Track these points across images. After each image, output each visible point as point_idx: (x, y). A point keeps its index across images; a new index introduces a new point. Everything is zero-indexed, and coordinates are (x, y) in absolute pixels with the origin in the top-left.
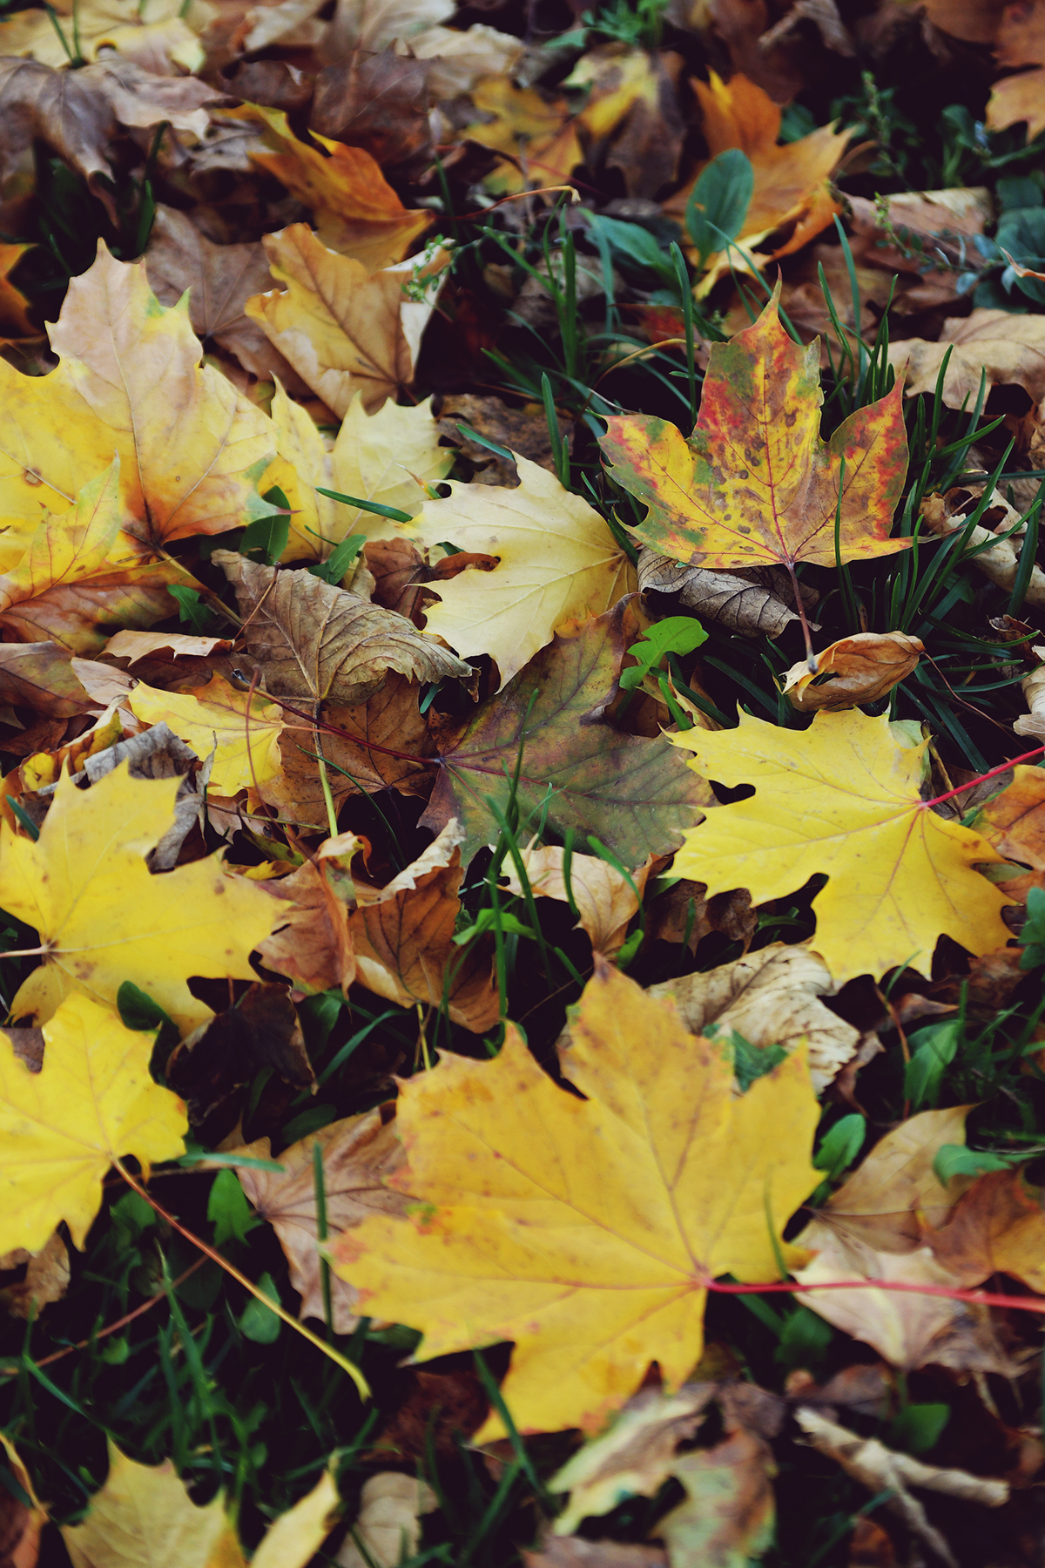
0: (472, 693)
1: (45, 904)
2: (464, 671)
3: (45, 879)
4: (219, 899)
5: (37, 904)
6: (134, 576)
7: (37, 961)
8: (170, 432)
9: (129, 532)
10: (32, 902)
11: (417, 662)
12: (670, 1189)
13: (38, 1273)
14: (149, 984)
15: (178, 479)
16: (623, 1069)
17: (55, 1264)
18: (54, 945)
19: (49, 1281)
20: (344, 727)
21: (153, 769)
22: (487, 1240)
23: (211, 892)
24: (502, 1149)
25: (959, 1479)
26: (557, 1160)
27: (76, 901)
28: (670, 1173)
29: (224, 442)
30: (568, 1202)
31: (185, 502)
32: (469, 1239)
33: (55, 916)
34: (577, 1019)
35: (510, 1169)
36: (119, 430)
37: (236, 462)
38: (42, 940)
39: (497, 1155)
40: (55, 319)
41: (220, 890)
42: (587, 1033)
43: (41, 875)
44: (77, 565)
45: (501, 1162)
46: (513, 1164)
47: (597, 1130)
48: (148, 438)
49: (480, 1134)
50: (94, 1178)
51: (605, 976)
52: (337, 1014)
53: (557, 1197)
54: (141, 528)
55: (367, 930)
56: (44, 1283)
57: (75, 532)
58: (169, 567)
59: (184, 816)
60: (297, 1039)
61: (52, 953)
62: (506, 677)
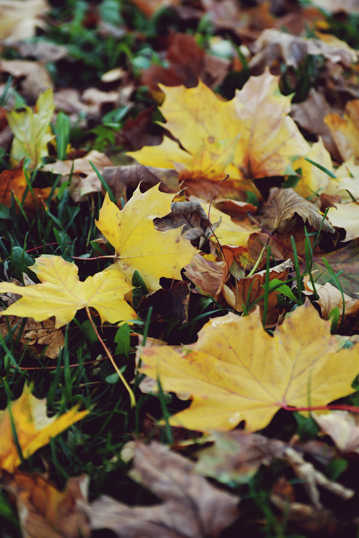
0: (334, 242)
1: (117, 235)
2: (332, 230)
3: (120, 225)
4: (176, 244)
5: (114, 234)
6: (236, 185)
7: (112, 261)
8: (266, 135)
9: (241, 170)
10: (112, 232)
11: (310, 216)
12: (292, 378)
13: (51, 349)
14: (146, 276)
15: (263, 153)
16: (298, 338)
17: (58, 348)
18: (118, 255)
19: (53, 353)
20: (282, 242)
21: (191, 220)
22: (206, 367)
23: (174, 241)
24: (233, 346)
25: (337, 487)
26: (252, 355)
27: (128, 236)
28: (295, 374)
29: (284, 144)
30: (249, 370)
31: (263, 162)
32: (200, 365)
33: (120, 242)
34: (289, 317)
35: (232, 353)
36: (246, 129)
37: (287, 152)
38: (116, 253)
39: (230, 348)
40: (240, 88)
41: (178, 241)
42: (290, 323)
43: (118, 222)
44: (212, 169)
45: (230, 350)
46: (234, 352)
47: (272, 348)
48: (256, 135)
49: (227, 339)
50: (75, 309)
51: (306, 306)
52: (209, 304)
53: (245, 367)
54: (246, 171)
55: (243, 292)
56: (51, 353)
57: (213, 155)
58: (251, 186)
59: (191, 234)
60: (185, 302)
61: (117, 259)
62: (348, 238)
